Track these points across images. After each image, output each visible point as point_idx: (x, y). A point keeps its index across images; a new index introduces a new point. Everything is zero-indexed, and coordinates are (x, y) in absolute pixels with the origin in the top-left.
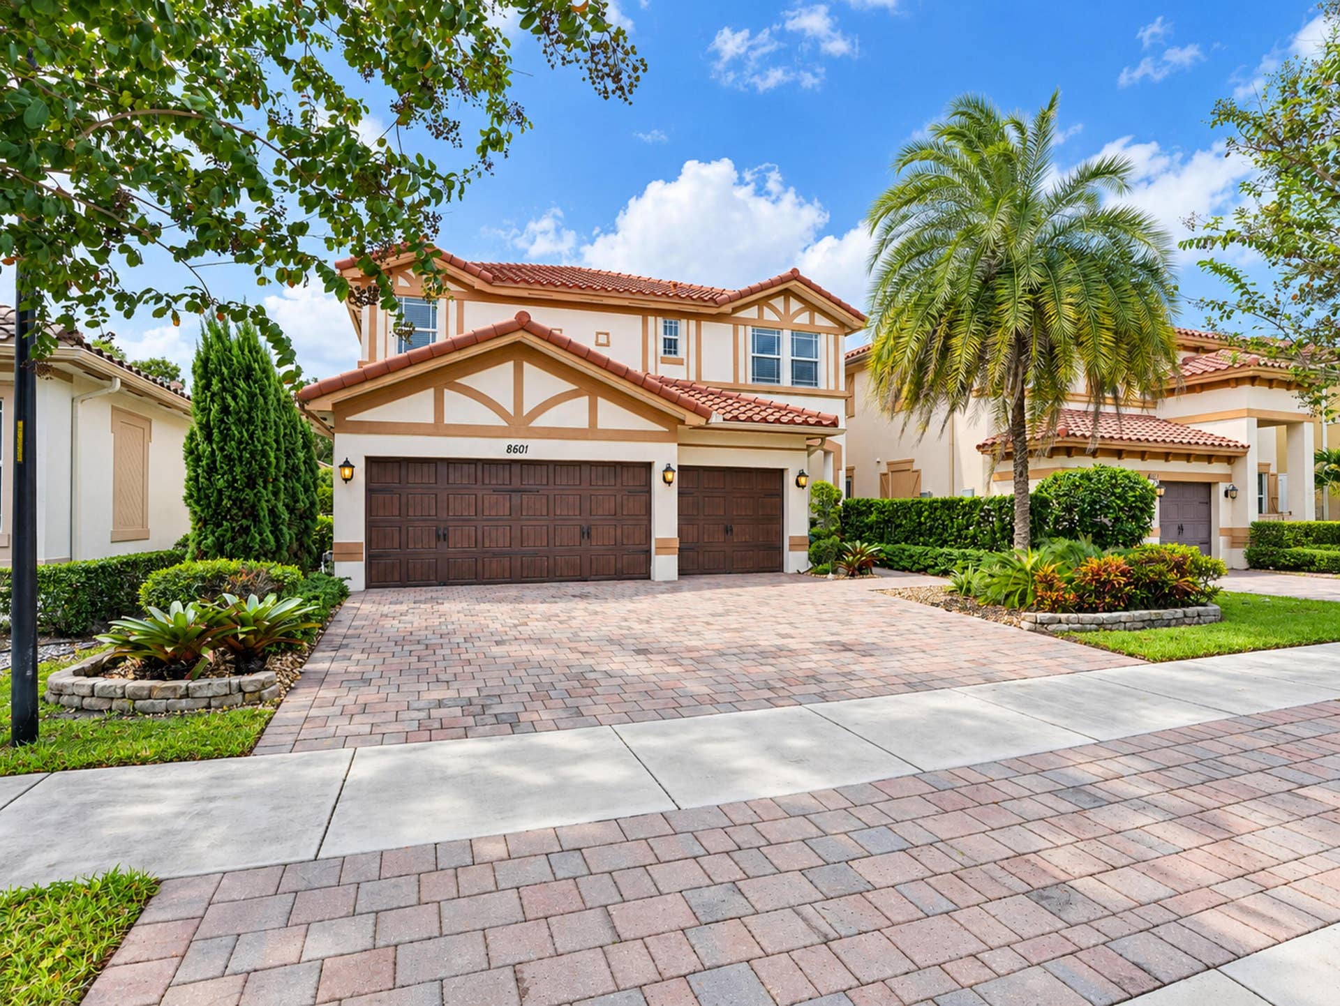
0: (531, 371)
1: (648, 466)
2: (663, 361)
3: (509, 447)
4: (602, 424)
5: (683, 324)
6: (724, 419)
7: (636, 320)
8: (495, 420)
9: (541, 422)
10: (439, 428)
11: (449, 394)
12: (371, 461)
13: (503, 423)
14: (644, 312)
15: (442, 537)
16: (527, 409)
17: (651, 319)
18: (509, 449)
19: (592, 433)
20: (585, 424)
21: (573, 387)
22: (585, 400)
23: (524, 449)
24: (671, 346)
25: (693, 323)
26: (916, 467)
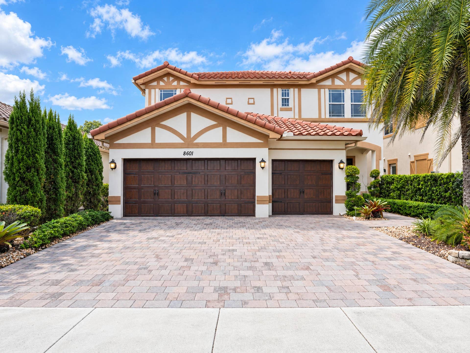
0: (194, 116)
1: (254, 160)
2: (282, 110)
3: (185, 153)
4: (229, 140)
5: (291, 90)
6: (294, 135)
7: (268, 90)
8: (178, 140)
9: (199, 140)
10: (153, 145)
11: (157, 129)
12: (126, 161)
13: (182, 141)
14: (272, 86)
15: (157, 194)
16: (192, 135)
17: (275, 90)
18: (184, 153)
19: (224, 144)
20: (221, 141)
21: (213, 123)
22: (220, 129)
23: (192, 153)
24: (285, 102)
25: (296, 90)
26: (430, 158)
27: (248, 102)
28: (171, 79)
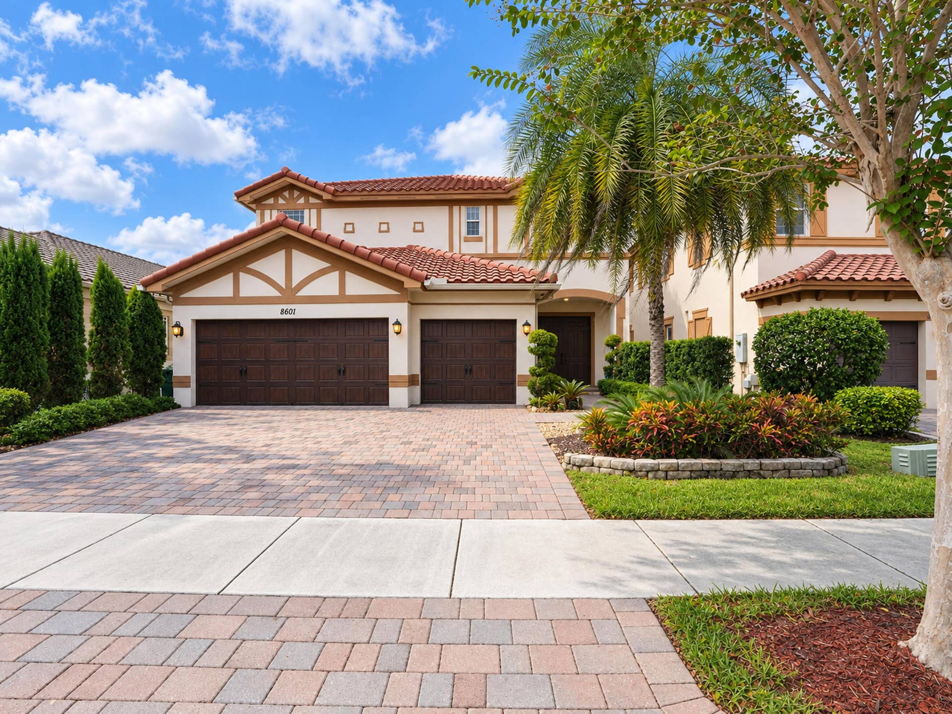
0: (298, 256)
1: (386, 320)
2: (466, 240)
3: (282, 310)
4: (349, 291)
5: (482, 209)
6: (448, 282)
7: (445, 209)
8: (274, 293)
9: (305, 292)
10: (236, 300)
11: (242, 275)
12: (200, 324)
13: (278, 294)
14: (451, 203)
15: (243, 372)
16: (295, 283)
17: (456, 209)
18: (282, 312)
19: (342, 298)
20: (336, 293)
21: (325, 265)
22: (335, 275)
23: (293, 311)
24: (473, 228)
25: (490, 209)
26: (709, 316)
27: (414, 228)
28: (296, 193)
